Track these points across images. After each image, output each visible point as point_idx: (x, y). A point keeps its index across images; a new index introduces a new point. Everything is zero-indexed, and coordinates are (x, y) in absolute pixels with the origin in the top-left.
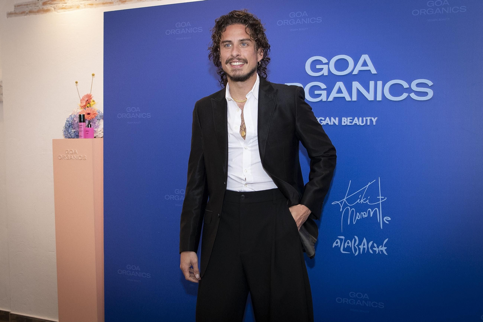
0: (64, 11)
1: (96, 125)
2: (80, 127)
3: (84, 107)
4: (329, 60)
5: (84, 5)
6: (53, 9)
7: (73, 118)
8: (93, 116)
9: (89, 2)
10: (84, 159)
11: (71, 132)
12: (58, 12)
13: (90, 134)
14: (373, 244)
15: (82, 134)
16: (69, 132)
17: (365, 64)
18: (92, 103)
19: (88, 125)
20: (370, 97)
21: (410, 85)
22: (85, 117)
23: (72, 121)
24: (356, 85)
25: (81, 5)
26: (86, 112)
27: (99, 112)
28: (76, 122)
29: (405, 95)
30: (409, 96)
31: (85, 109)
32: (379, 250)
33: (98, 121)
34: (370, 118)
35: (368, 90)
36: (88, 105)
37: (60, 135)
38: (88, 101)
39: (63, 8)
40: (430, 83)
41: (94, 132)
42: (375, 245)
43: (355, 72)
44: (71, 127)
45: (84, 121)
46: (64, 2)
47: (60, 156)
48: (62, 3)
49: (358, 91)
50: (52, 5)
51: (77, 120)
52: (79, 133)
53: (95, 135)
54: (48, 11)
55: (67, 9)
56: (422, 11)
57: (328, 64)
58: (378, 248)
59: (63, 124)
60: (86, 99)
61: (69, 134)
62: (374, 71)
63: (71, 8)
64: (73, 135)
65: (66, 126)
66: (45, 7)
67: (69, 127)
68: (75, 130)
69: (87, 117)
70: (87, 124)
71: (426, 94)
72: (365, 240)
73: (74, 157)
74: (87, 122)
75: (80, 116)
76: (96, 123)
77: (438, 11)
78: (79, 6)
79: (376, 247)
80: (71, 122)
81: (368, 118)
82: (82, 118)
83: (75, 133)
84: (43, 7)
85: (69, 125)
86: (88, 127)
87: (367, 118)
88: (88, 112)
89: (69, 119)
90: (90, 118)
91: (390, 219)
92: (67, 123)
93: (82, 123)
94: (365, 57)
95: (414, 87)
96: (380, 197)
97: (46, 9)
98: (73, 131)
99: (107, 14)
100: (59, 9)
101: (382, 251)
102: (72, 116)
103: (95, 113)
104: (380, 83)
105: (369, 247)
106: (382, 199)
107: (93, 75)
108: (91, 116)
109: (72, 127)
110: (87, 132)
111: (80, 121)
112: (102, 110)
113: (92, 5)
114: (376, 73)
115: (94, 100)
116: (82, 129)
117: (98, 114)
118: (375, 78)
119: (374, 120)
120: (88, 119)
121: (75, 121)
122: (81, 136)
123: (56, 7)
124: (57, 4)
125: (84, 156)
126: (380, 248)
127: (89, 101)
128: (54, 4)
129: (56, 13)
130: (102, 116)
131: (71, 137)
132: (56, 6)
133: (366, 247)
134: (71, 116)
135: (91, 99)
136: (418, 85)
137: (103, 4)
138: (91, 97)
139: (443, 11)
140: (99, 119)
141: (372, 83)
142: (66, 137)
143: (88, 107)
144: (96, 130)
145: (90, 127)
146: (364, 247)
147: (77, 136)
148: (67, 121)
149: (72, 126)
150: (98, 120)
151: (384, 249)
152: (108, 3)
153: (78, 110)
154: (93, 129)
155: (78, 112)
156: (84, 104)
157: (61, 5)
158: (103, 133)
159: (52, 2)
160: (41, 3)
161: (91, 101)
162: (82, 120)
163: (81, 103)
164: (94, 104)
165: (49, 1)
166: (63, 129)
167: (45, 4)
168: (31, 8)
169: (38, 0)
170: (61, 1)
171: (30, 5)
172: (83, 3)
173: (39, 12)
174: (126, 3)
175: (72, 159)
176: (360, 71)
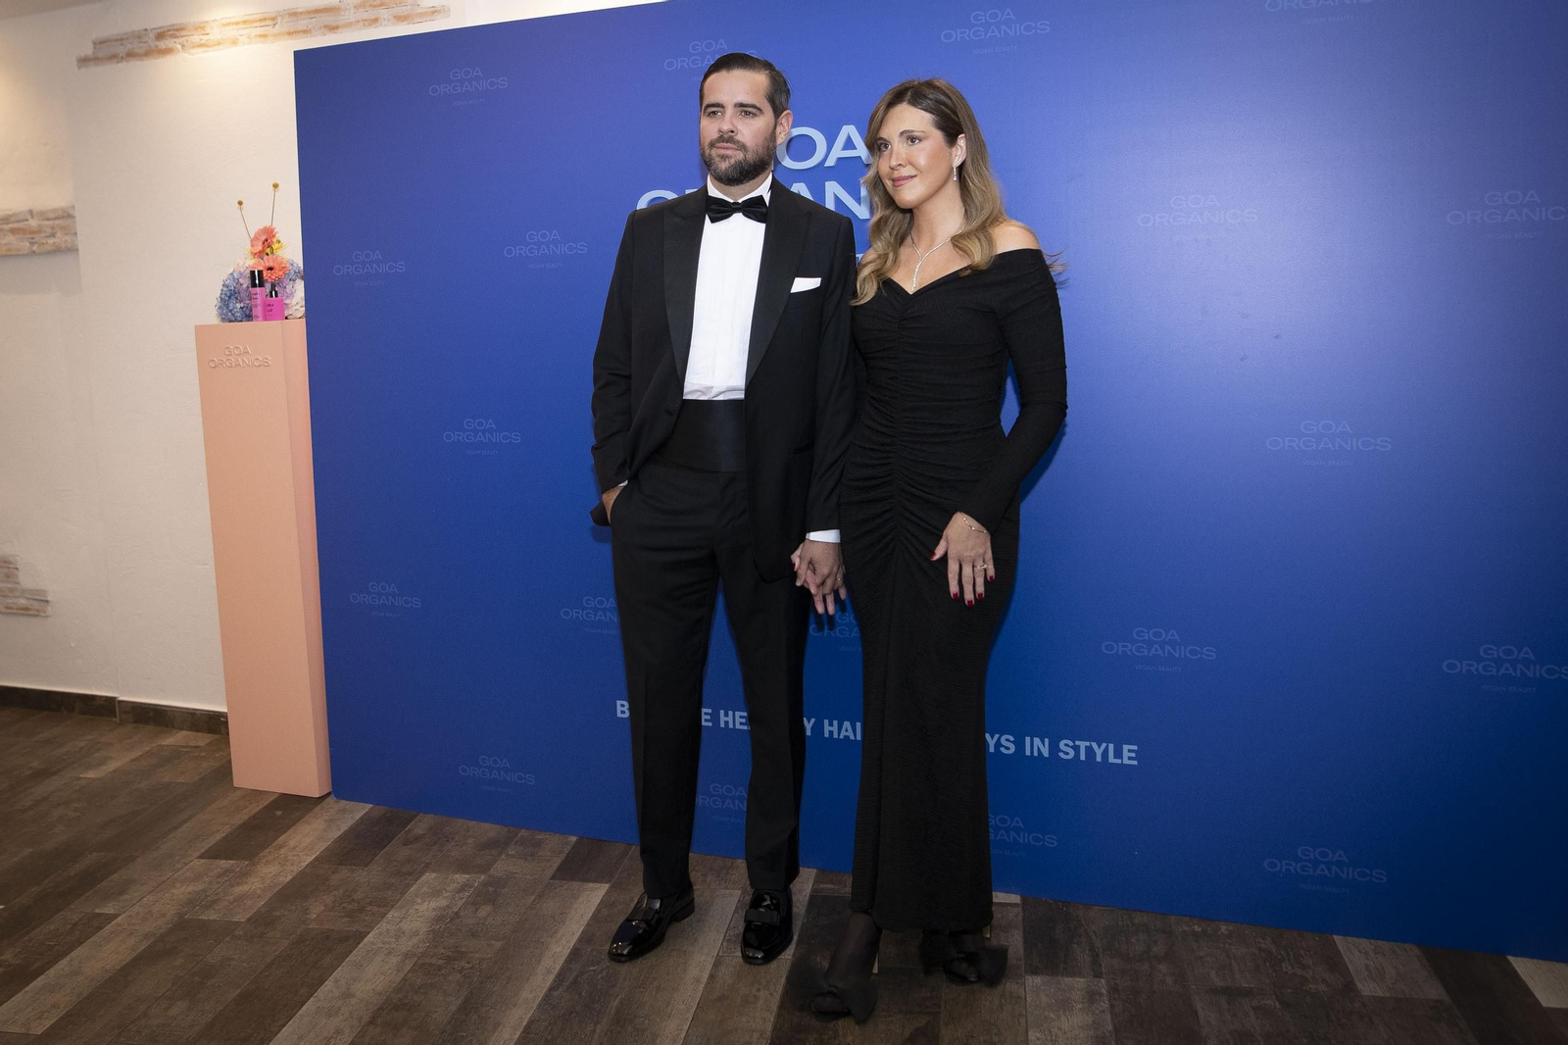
0: (205, 52)
1: (287, 293)
2: (254, 296)
3: (260, 254)
5: (249, 38)
6: (179, 47)
7: (238, 279)
8: (281, 273)
9: (261, 31)
10: (266, 364)
11: (234, 308)
12: (190, 54)
13: (274, 310)
15: (258, 311)
16: (231, 308)
18: (275, 246)
19: (271, 293)
20: (862, 211)
22: (264, 275)
23: (235, 285)
24: (833, 189)
25: (240, 38)
26: (264, 265)
27: (293, 265)
28: (245, 286)
31: (262, 259)
33: (292, 282)
35: (857, 196)
36: (268, 250)
37: (211, 317)
38: (266, 241)
39: (201, 46)
41: (283, 306)
43: (830, 162)
44: (233, 297)
45: (261, 285)
46: (203, 32)
47: (212, 360)
48: (199, 35)
49: (838, 198)
50: (176, 40)
51: (246, 282)
52: (251, 310)
53: (286, 313)
54: (168, 51)
55: (212, 46)
56: (961, 33)
59: (215, 292)
60: (263, 238)
61: (230, 314)
63: (219, 44)
64: (239, 314)
65: (223, 296)
66: (162, 44)
67: (230, 297)
68: (242, 305)
69: (267, 275)
70: (268, 291)
73: (243, 361)
74: (268, 286)
75: (253, 273)
76: (288, 287)
77: (993, 31)
78: (238, 39)
80: (233, 288)
82: (256, 279)
83: (244, 309)
84: (158, 43)
85: (228, 294)
86: (272, 296)
88: (268, 264)
89: (229, 281)
90: (273, 277)
92: (225, 289)
93: (258, 289)
94: (849, 131)
97: (164, 47)
98: (238, 306)
99: (299, 56)
100: (193, 47)
102: (235, 275)
103: (284, 267)
107: (276, 186)
108: (276, 273)
109: (237, 298)
110: (269, 308)
111: (254, 285)
112: (298, 259)
113: (265, 36)
115: (280, 239)
116: (259, 301)
117: (291, 268)
120: (269, 280)
121: (242, 284)
122: (257, 317)
123: (185, 43)
124: (187, 36)
125: (265, 358)
127: (269, 240)
128: (182, 37)
129: (186, 55)
130: (300, 272)
131: (236, 320)
132: (187, 41)
134: (232, 274)
135: (274, 236)
137: (290, 33)
138: (274, 233)
139: (1002, 32)
140: (294, 278)
142: (223, 320)
143: (267, 254)
144: (287, 301)
145: (276, 295)
147: (249, 317)
148: (224, 285)
149: (236, 295)
150: (290, 280)
152: (299, 32)
153: (245, 261)
154: (282, 300)
155: (247, 265)
156: (260, 248)
157: (196, 39)
158: (304, 309)
159: (176, 33)
160: (152, 35)
161: (274, 240)
162: (257, 282)
163: (252, 246)
164: (281, 247)
165: (169, 31)
166: (216, 302)
167: (160, 36)
168: (129, 46)
169: (146, 30)
170: (196, 29)
171: (127, 39)
172: (245, 32)
173: (148, 54)
174: (339, 31)
175: (239, 365)
176: (840, 159)
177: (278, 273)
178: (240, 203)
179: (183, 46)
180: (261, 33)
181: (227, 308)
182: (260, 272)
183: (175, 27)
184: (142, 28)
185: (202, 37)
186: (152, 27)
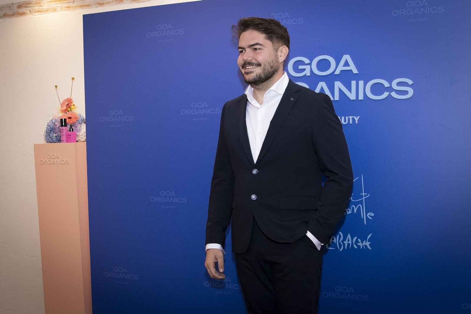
0: (40, 14)
1: (77, 129)
2: (62, 131)
3: (65, 111)
4: (311, 61)
5: (61, 8)
6: (28, 12)
7: (54, 122)
8: (75, 120)
9: (67, 5)
10: (68, 163)
11: (52, 136)
12: (33, 15)
13: (71, 138)
14: (357, 240)
15: (64, 138)
16: (51, 136)
17: (346, 64)
18: (72, 107)
19: (70, 129)
20: (352, 96)
21: (391, 84)
22: (67, 121)
23: (53, 125)
24: (338, 85)
25: (57, 8)
26: (67, 116)
27: (80, 116)
28: (58, 126)
29: (386, 94)
30: (390, 95)
31: (66, 113)
32: (363, 245)
33: (80, 125)
34: (352, 117)
35: (350, 89)
36: (69, 109)
37: (41, 140)
38: (68, 105)
39: (39, 11)
40: (410, 82)
41: (76, 136)
42: (359, 240)
43: (337, 72)
44: (52, 131)
45: (66, 126)
46: (40, 5)
47: (42, 161)
48: (38, 6)
49: (340, 91)
50: (27, 9)
51: (58, 124)
52: (61, 138)
53: (77, 139)
54: (23, 14)
55: (44, 12)
56: (401, 11)
57: (310, 64)
58: (362, 243)
59: (44, 128)
60: (67, 103)
61: (50, 139)
62: (355, 71)
63: (47, 11)
64: (55, 139)
65: (47, 131)
66: (20, 11)
67: (50, 131)
68: (56, 135)
69: (68, 121)
70: (69, 128)
71: (406, 92)
72: (349, 236)
73: (56, 161)
74: (69, 126)
75: (62, 120)
76: (78, 127)
77: (417, 11)
78: (56, 9)
79: (360, 242)
80: (52, 127)
81: (351, 117)
82: (63, 123)
83: (57, 137)
84: (18, 10)
85: (50, 130)
86: (70, 131)
87: (349, 117)
88: (69, 116)
89: (50, 123)
90: (72, 122)
91: (373, 215)
92: (48, 127)
93: (64, 128)
94: (347, 57)
95: (394, 86)
96: (364, 194)
97: (21, 12)
98: (55, 135)
99: (85, 17)
100: (35, 12)
101: (366, 246)
102: (53, 120)
103: (77, 117)
104: (361, 83)
105: (354, 242)
106: (365, 196)
107: (73, 79)
108: (72, 120)
109: (54, 132)
110: (69, 137)
111: (62, 126)
112: (84, 115)
113: (69, 7)
114: (357, 72)
115: (75, 104)
116: (64, 133)
117: (79, 118)
118: (357, 77)
119: (357, 119)
120: (69, 124)
121: (56, 125)
122: (63, 141)
123: (31, 11)
124: (32, 7)
125: (67, 160)
126: (364, 243)
127: (70, 105)
128: (30, 7)
129: (32, 16)
130: (83, 120)
131: (53, 142)
132: (32, 9)
133: (350, 242)
134: (52, 120)
135: (72, 103)
136: (399, 84)
137: (81, 6)
138: (72, 101)
139: (421, 11)
140: (81, 122)
141: (354, 83)
142: (47, 142)
143: (69, 111)
144: (78, 134)
145: (73, 131)
146: (349, 242)
147: (59, 141)
148: (48, 125)
149: (54, 130)
150: (79, 123)
151: (368, 244)
152: (85, 6)
153: (58, 114)
154: (75, 133)
155: (59, 116)
156: (65, 108)
157: (36, 8)
158: (85, 137)
159: (27, 5)
160: (16, 6)
161: (72, 104)
162: (64, 124)
163: (61, 107)
164: (75, 108)
165: (24, 4)
166: (44, 133)
167: (20, 7)
168: (5, 11)
169: (13, 4)
170: (37, 4)
171: (4, 8)
172: (59, 5)
173: (13, 15)
174: (104, 5)
175: (55, 163)
176: (342, 71)
177: (73, 120)
178: (56, 87)
179: (30, 11)
180: (68, 6)
181: (49, 136)
182: (65, 120)
183: (27, 3)
184: (11, 2)
185: (39, 7)
186: (16, 2)
